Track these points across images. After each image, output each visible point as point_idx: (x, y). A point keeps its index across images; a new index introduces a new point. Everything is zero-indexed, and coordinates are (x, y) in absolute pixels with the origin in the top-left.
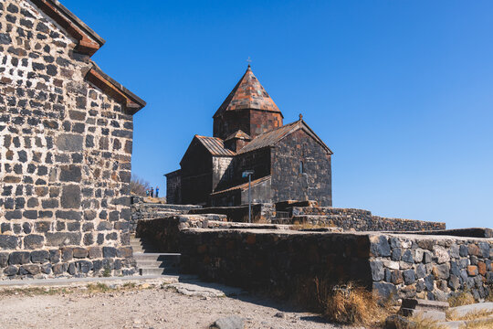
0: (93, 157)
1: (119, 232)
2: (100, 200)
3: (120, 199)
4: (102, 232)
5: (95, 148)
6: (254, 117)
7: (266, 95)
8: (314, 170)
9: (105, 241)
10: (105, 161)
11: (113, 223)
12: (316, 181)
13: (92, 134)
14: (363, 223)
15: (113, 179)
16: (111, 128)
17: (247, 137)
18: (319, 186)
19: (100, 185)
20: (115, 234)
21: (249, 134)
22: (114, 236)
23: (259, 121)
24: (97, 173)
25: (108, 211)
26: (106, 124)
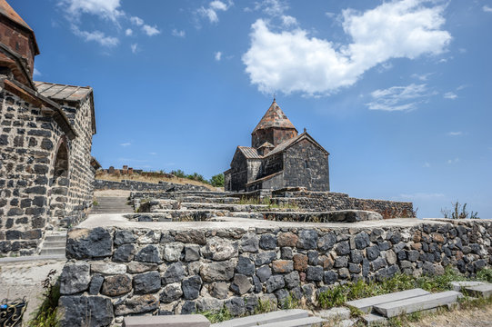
0: (7, 153)
1: (30, 218)
2: (12, 190)
3: (34, 188)
4: (11, 217)
5: (9, 146)
6: (276, 133)
7: (285, 117)
8: (315, 166)
9: (15, 225)
10: (19, 157)
11: (24, 209)
12: (318, 173)
13: (7, 134)
14: (341, 203)
15: (27, 171)
16: (28, 129)
17: (272, 146)
18: (319, 177)
19: (13, 177)
20: (26, 219)
21: (273, 144)
22: (25, 221)
23: (280, 135)
24: (10, 166)
25: (20, 199)
26: (22, 125)
